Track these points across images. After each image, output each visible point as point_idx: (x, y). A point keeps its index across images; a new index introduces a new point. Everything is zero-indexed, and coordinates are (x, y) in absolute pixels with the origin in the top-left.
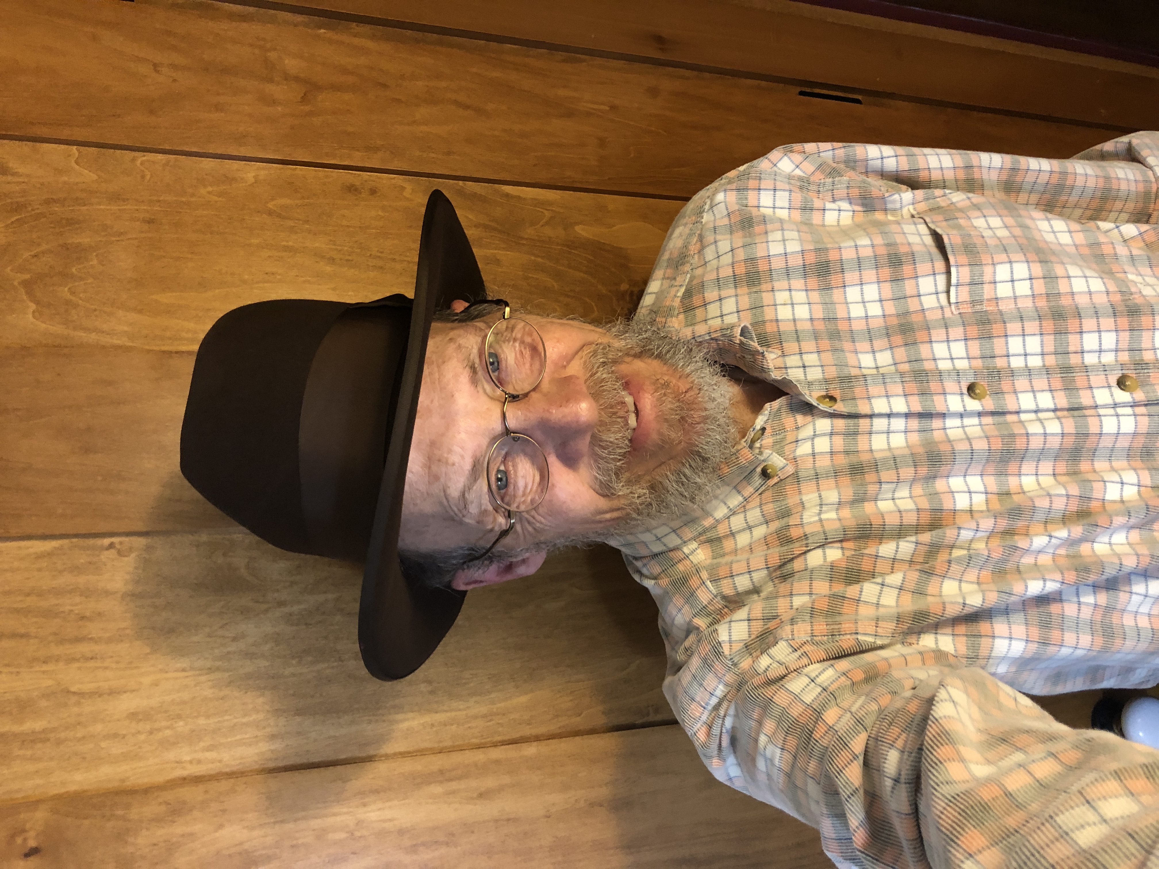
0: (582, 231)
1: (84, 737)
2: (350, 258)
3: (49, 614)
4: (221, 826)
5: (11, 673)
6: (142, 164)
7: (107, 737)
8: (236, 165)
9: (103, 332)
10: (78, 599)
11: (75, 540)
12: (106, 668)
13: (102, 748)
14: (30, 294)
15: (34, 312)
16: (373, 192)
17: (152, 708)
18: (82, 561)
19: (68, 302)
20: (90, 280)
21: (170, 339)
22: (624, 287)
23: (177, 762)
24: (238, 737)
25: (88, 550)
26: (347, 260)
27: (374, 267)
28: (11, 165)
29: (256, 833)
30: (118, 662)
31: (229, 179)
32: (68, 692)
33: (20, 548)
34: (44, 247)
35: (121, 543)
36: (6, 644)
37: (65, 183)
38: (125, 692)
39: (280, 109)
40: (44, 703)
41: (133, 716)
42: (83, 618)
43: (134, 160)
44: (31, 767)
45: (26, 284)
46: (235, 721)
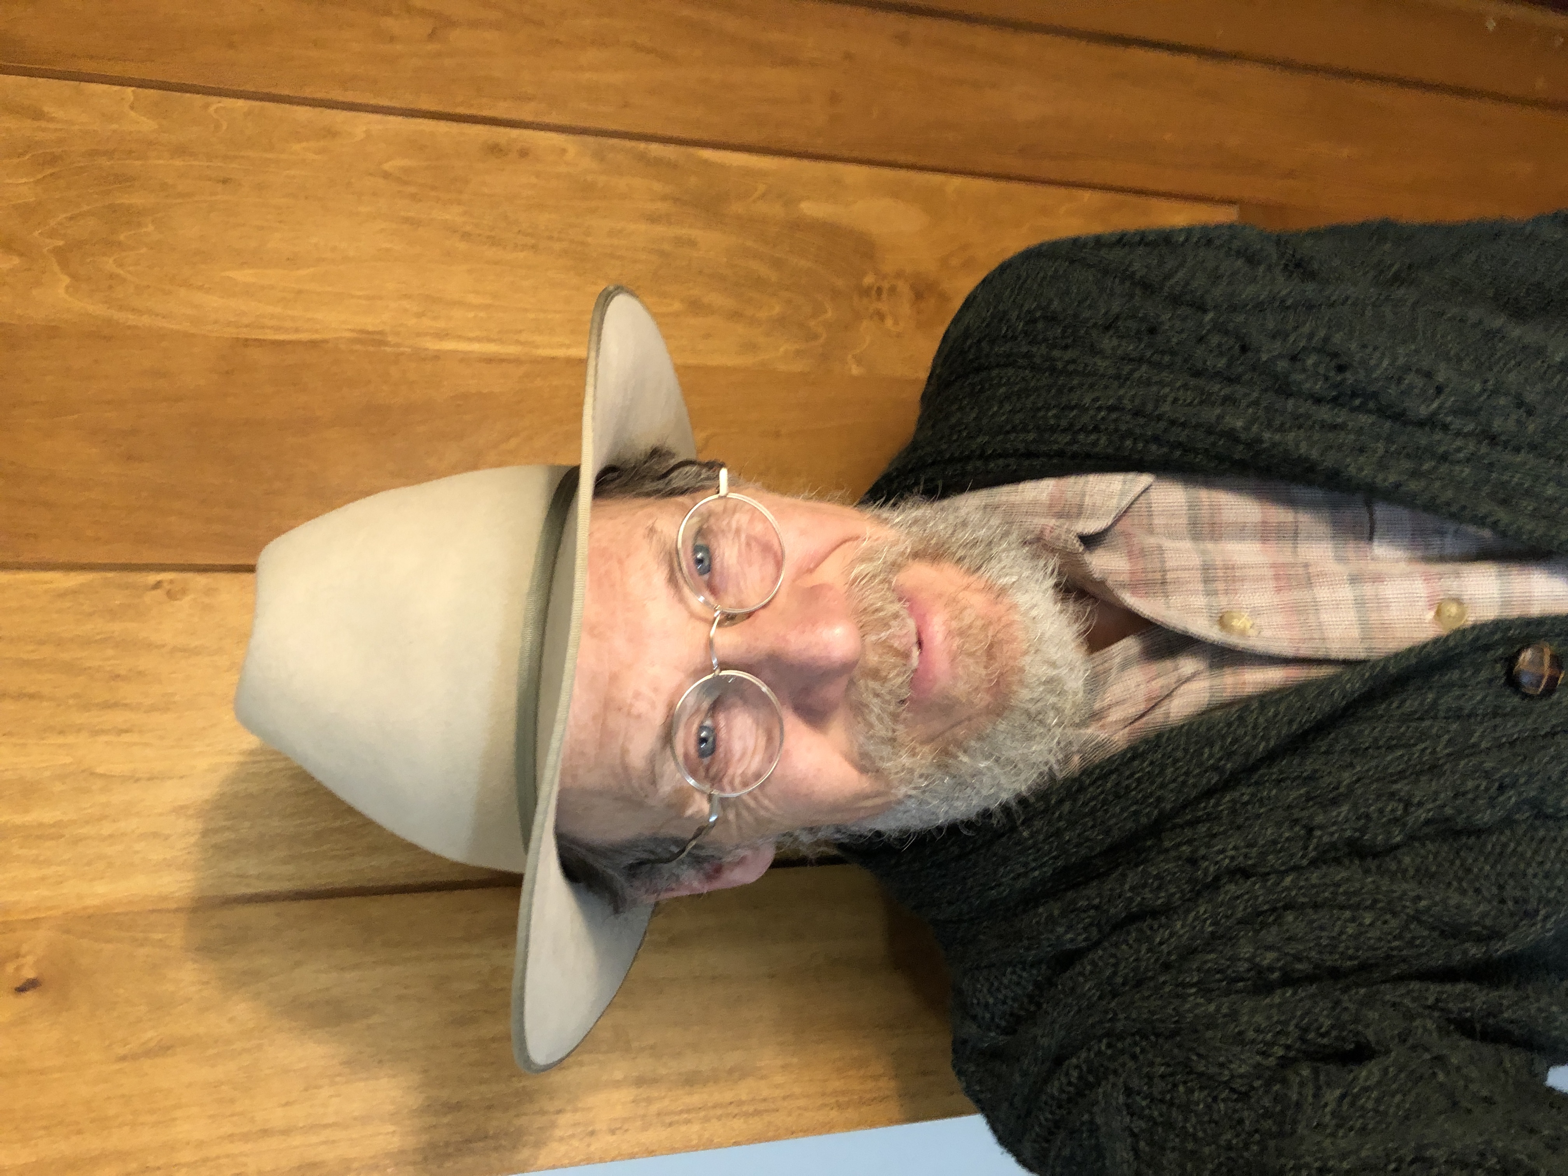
0: (810, 209)
1: (111, 836)
2: (493, 234)
3: (71, 669)
4: (298, 964)
5: (15, 745)
6: (216, 111)
7: (143, 837)
8: (340, 116)
9: (157, 315)
10: (110, 652)
11: (110, 575)
12: (146, 745)
13: (137, 852)
14: (64, 264)
15: (67, 287)
16: (524, 153)
17: (207, 801)
18: (117, 602)
19: (111, 276)
20: (144, 250)
21: (247, 326)
22: (869, 280)
23: (238, 876)
24: (325, 847)
25: (127, 588)
26: (488, 237)
27: (524, 247)
28: (46, 109)
29: (349, 976)
30: (161, 738)
31: (330, 133)
32: (92, 774)
33: (34, 582)
34: (85, 208)
35: (171, 582)
36: (9, 706)
37: (114, 131)
38: (171, 778)
39: (399, 47)
40: (58, 787)
41: (179, 810)
42: (118, 676)
43: (206, 106)
44: (34, 873)
45: (58, 252)
46: (323, 824)
